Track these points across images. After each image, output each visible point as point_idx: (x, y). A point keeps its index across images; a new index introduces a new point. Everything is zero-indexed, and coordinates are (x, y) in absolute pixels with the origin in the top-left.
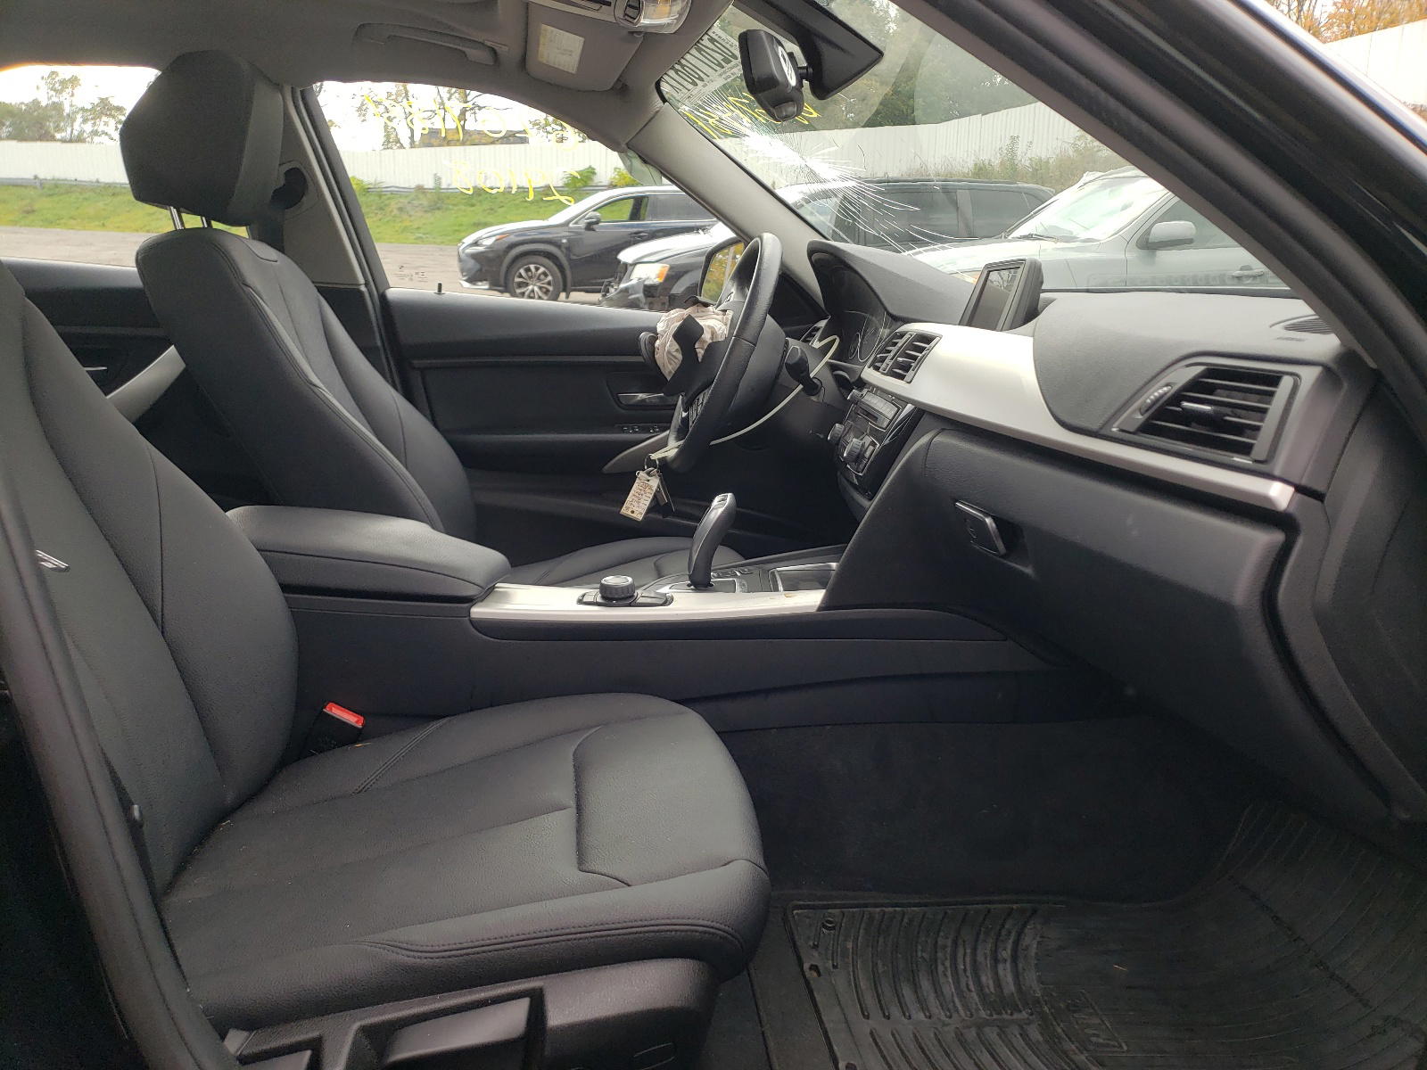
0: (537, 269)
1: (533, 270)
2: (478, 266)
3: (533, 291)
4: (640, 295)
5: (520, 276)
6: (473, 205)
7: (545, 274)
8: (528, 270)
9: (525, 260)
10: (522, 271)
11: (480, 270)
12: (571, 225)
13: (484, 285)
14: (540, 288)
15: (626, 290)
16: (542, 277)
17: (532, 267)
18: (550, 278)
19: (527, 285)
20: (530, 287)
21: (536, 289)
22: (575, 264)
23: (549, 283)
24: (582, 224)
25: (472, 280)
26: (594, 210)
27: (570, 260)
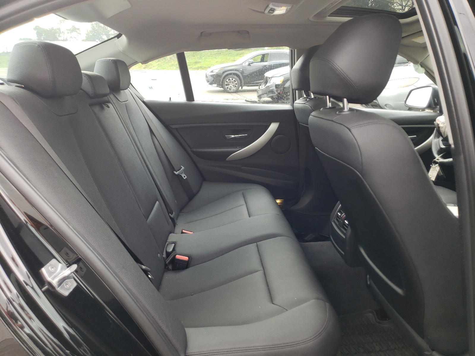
0: (232, 79)
1: (231, 80)
2: (213, 79)
3: (231, 87)
4: (274, 88)
5: (227, 82)
6: (194, 56)
7: (235, 81)
8: (229, 80)
9: (228, 77)
10: (227, 80)
11: (213, 80)
12: (243, 64)
13: (215, 85)
14: (233, 85)
15: (268, 86)
16: (234, 82)
17: (231, 79)
18: (236, 82)
19: (229, 85)
20: (230, 86)
21: (232, 86)
22: (245, 77)
23: (236, 84)
24: (247, 63)
25: (211, 84)
26: (251, 59)
27: (243, 76)
